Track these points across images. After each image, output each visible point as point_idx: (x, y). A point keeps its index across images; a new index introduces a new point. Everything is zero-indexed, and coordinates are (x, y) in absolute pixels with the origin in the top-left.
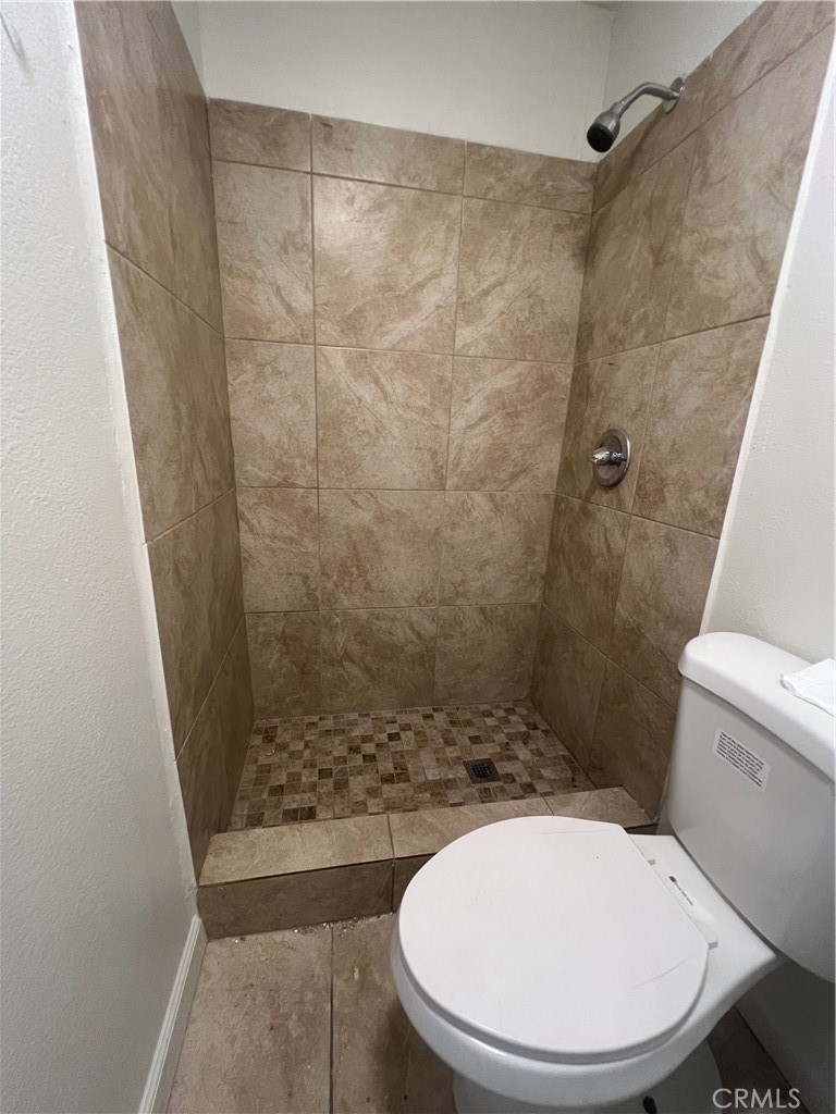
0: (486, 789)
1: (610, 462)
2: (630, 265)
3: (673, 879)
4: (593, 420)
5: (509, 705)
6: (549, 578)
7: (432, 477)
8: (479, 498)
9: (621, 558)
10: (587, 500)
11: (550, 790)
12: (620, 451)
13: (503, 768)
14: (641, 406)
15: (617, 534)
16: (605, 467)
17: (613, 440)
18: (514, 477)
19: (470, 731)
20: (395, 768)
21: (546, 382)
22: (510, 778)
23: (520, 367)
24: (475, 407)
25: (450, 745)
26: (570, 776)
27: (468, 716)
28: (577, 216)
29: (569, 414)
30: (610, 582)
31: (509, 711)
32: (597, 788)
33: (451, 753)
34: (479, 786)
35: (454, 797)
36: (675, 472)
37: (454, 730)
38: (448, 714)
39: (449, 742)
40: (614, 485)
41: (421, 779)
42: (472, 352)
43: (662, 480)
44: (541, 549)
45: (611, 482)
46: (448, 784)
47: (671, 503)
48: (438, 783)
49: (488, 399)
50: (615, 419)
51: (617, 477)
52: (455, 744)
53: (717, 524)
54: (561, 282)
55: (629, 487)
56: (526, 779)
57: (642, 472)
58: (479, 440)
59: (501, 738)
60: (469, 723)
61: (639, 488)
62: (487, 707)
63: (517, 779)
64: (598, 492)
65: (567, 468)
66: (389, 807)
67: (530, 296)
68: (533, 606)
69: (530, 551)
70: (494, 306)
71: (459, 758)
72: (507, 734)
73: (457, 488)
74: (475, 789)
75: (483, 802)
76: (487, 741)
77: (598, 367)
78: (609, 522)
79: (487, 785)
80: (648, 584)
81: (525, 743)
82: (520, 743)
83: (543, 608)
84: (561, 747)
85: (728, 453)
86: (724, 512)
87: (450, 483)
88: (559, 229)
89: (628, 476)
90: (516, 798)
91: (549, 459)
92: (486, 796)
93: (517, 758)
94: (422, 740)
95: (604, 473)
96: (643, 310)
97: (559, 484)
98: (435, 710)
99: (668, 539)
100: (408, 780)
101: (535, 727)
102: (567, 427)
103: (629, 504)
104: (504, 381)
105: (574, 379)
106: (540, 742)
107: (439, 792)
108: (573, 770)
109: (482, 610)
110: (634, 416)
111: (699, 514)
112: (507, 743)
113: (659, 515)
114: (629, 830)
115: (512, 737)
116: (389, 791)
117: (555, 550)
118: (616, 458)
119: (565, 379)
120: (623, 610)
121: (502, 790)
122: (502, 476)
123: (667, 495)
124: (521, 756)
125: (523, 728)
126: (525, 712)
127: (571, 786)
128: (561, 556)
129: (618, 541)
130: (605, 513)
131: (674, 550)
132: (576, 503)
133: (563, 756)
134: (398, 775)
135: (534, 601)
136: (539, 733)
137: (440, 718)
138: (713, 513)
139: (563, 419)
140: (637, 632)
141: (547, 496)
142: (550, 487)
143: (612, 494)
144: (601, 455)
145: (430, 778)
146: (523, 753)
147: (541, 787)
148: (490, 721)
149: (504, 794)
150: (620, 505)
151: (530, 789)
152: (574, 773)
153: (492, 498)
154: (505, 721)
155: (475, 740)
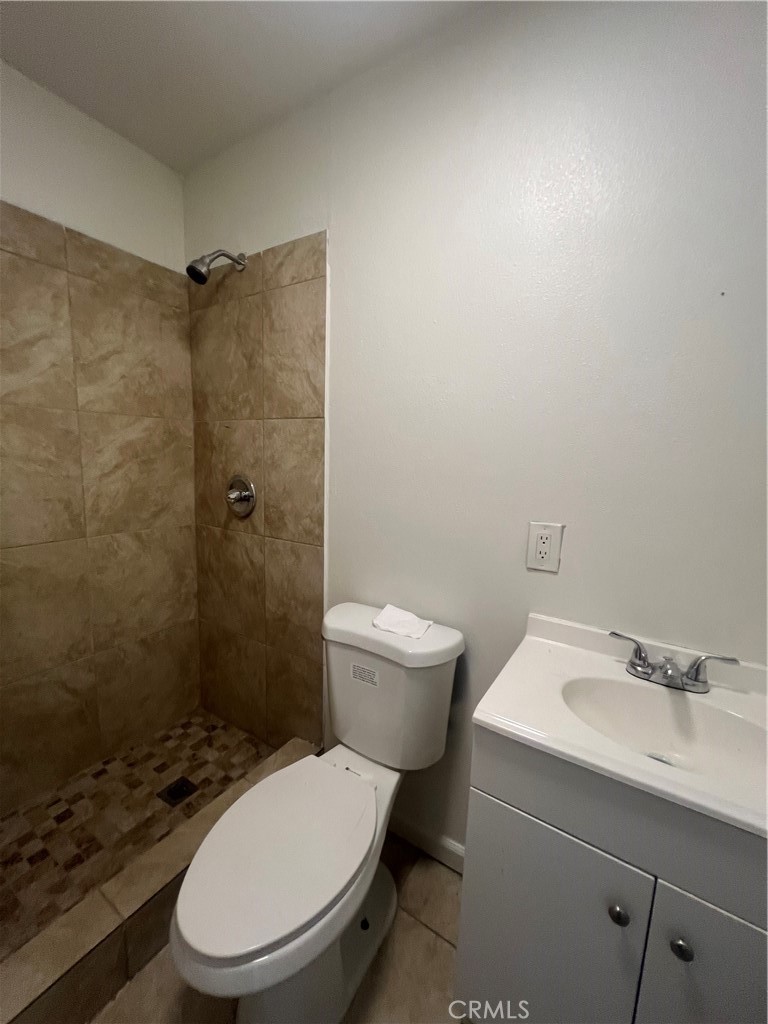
0: (188, 805)
1: (241, 499)
2: (230, 360)
3: (347, 769)
4: (220, 466)
5: (184, 720)
6: (202, 595)
7: (69, 527)
8: (124, 538)
9: (262, 569)
10: (226, 527)
11: (243, 771)
12: (248, 490)
13: (196, 778)
14: (257, 460)
15: (256, 551)
16: (238, 504)
17: (239, 483)
18: (156, 515)
19: (156, 762)
20: (79, 846)
21: (172, 435)
22: (207, 782)
23: (147, 422)
24: (109, 456)
25: (135, 787)
26: (254, 751)
27: (146, 750)
28: (178, 310)
29: (196, 459)
30: (257, 587)
31: (185, 726)
32: (278, 749)
33: (140, 793)
34: (179, 807)
35: (157, 831)
36: (289, 506)
37: (136, 771)
38: (123, 760)
39: (134, 785)
40: (248, 515)
41: (116, 836)
42: (97, 407)
43: (282, 512)
44: (191, 573)
45: (243, 515)
46: (148, 823)
47: (291, 526)
48: (137, 829)
49: (122, 450)
50: (237, 468)
51: (248, 511)
52: (141, 783)
53: (320, 538)
54: (173, 358)
55: (258, 516)
56: (221, 774)
57: (267, 506)
58: (115, 486)
59: (187, 752)
60: (150, 756)
61: (266, 518)
62: (162, 733)
63: (214, 779)
64: (235, 521)
65: (203, 503)
66: (87, 887)
67: (148, 365)
68: (192, 623)
69: (181, 577)
70: (115, 370)
71: (151, 794)
72: (191, 747)
73: (99, 533)
74: (177, 810)
75: (189, 817)
76: (174, 762)
77: (217, 428)
78: (248, 543)
79: (187, 800)
80: (286, 584)
81: (210, 745)
82: (206, 748)
83: (200, 623)
84: (241, 733)
85: (318, 495)
86: (323, 530)
87: (89, 529)
88: (163, 316)
89: (256, 508)
90: (217, 796)
91: (186, 495)
92: (190, 811)
93: (206, 762)
94: (101, 799)
95: (239, 508)
96: (245, 394)
97: (197, 514)
98: (106, 763)
99: (293, 551)
100: (100, 848)
101: (214, 728)
102: (197, 471)
103: (261, 529)
104: (135, 433)
105: (196, 431)
106: (222, 738)
107: (142, 836)
108: (256, 746)
109: (143, 642)
110: (253, 467)
111: (309, 532)
112: (194, 755)
113: (284, 535)
114: (318, 755)
115: (196, 747)
116: (80, 873)
117: (203, 570)
118: (245, 496)
119: (189, 433)
120: (271, 605)
121: (203, 795)
122: (145, 515)
123: (287, 521)
124: (210, 759)
125: (204, 734)
126: (201, 720)
127: (258, 758)
128: (210, 575)
129: (257, 557)
130: (243, 535)
131: (298, 557)
132: (218, 531)
133: (245, 739)
134: (86, 850)
135: (191, 618)
136: (218, 731)
137: (116, 768)
138: (317, 531)
139: (192, 463)
140: (284, 618)
141: (189, 527)
142: (190, 520)
143: (247, 521)
144: (234, 495)
145: (126, 829)
146: (211, 755)
147: (234, 774)
148: (170, 744)
149: (205, 799)
150: (255, 531)
151: (227, 781)
152: (257, 748)
153: (138, 537)
154: (185, 736)
155: (160, 769)
